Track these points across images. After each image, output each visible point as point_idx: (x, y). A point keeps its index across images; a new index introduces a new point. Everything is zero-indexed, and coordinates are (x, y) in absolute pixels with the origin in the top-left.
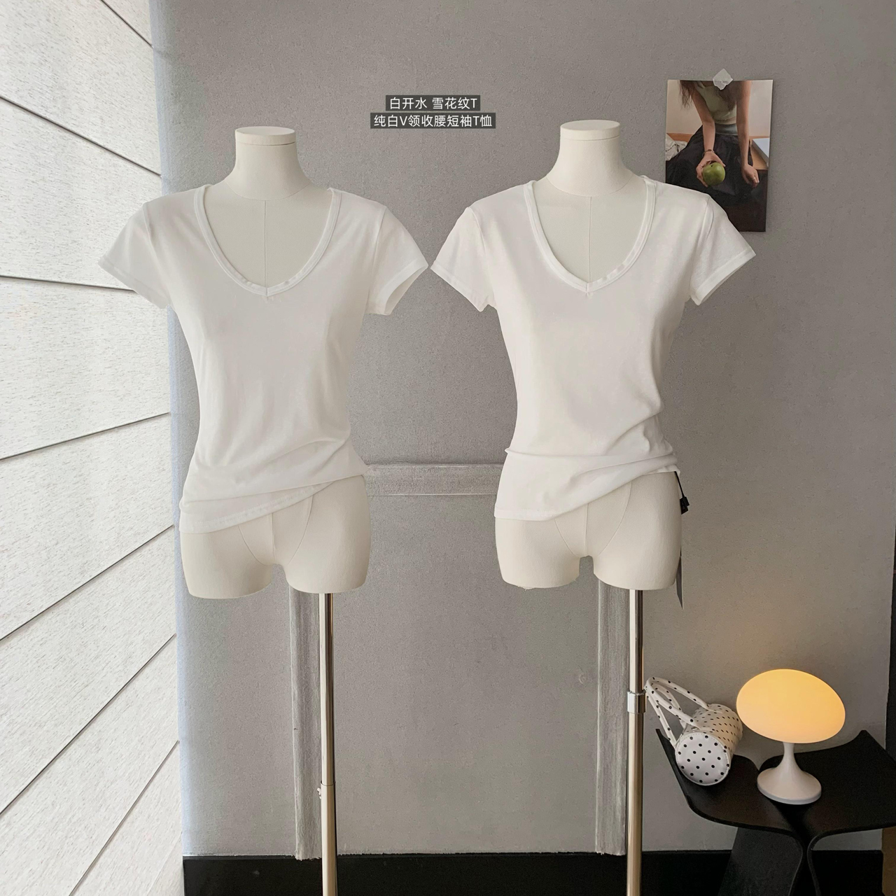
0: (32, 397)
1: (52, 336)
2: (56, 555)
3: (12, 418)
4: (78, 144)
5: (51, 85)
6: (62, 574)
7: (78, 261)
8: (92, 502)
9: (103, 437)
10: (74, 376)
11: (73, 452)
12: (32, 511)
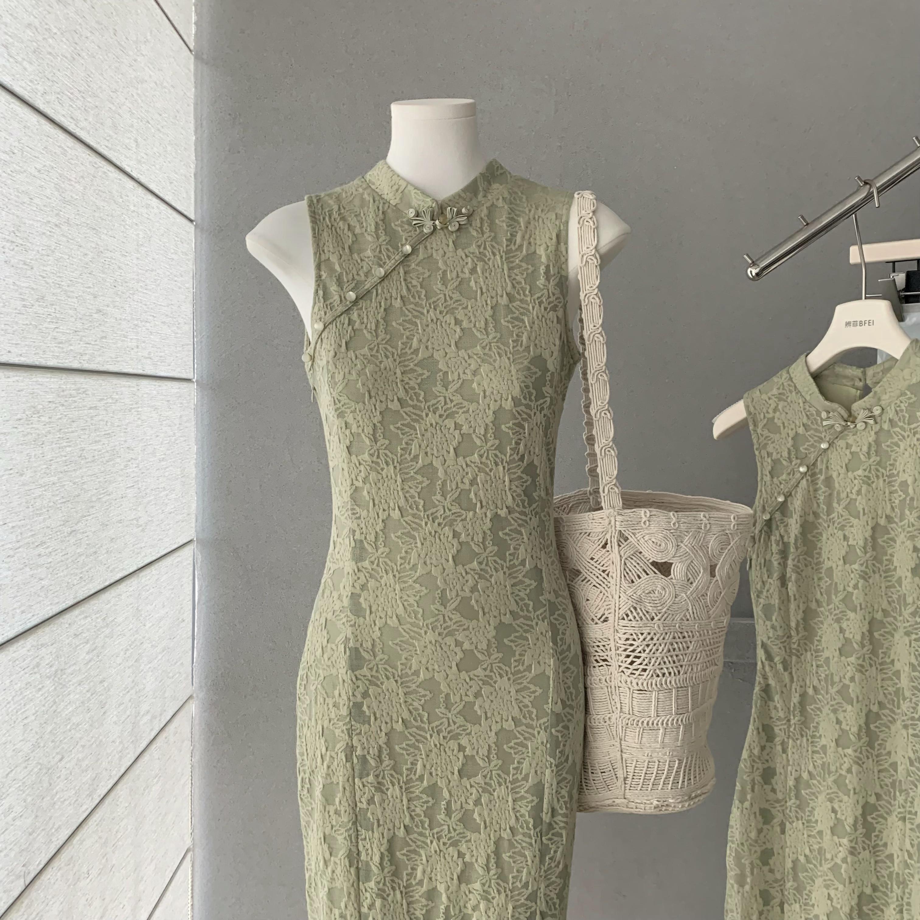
0: (42, 543)
1: (68, 449)
2: (59, 777)
3: (16, 579)
4: (110, 174)
5: (82, 89)
6: (67, 802)
7: (102, 338)
8: (106, 684)
9: (122, 587)
10: (92, 504)
11: (86, 617)
12: (33, 718)
